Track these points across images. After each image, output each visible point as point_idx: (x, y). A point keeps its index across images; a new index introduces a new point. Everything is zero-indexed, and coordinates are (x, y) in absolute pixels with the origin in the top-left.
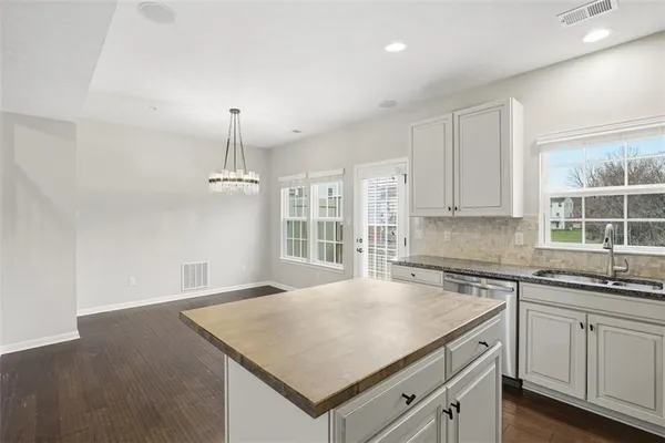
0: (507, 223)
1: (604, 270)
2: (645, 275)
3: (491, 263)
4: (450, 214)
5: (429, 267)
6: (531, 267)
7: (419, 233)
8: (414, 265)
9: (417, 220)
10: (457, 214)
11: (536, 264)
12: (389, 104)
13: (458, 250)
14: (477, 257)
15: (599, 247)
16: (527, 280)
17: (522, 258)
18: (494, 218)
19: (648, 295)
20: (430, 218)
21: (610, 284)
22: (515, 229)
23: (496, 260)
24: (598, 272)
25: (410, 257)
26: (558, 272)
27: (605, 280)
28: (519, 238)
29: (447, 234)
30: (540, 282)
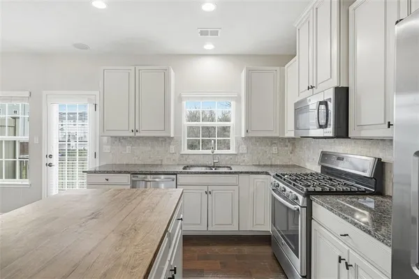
0: (166, 140)
1: (210, 163)
2: (223, 163)
3: (157, 165)
4: (132, 134)
5: (120, 172)
6: (178, 165)
7: (107, 149)
8: (108, 172)
9: (105, 139)
10: (137, 134)
11: (181, 163)
12: (82, 47)
13: (137, 158)
14: (149, 162)
15: (209, 152)
16: (181, 173)
17: (174, 160)
18: (159, 137)
19: (226, 173)
20: (116, 137)
21: (214, 170)
22: (170, 144)
23: (160, 163)
24: (207, 164)
25: (99, 167)
26: (192, 166)
27: (210, 167)
28: (172, 148)
29: (128, 148)
30: (188, 173)
